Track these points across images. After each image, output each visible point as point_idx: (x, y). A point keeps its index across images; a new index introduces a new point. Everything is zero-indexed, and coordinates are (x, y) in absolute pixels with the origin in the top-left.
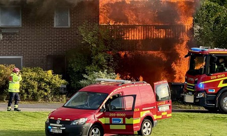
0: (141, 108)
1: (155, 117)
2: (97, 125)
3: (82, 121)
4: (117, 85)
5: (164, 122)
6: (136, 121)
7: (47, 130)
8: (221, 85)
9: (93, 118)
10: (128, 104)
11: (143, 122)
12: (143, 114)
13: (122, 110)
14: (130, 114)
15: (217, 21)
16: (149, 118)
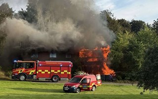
0: (92, 82)
1: (96, 85)
2: (79, 87)
3: (74, 86)
4: (85, 75)
5: (99, 87)
6: (90, 87)
7: (64, 89)
8: (19, 72)
9: (78, 85)
10: (88, 81)
11: (93, 87)
12: (93, 84)
13: (86, 83)
14: (89, 84)
15: (115, 56)
16: (94, 86)
